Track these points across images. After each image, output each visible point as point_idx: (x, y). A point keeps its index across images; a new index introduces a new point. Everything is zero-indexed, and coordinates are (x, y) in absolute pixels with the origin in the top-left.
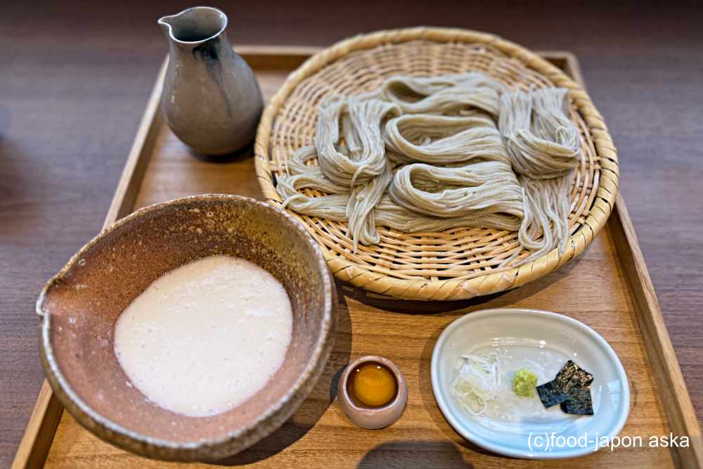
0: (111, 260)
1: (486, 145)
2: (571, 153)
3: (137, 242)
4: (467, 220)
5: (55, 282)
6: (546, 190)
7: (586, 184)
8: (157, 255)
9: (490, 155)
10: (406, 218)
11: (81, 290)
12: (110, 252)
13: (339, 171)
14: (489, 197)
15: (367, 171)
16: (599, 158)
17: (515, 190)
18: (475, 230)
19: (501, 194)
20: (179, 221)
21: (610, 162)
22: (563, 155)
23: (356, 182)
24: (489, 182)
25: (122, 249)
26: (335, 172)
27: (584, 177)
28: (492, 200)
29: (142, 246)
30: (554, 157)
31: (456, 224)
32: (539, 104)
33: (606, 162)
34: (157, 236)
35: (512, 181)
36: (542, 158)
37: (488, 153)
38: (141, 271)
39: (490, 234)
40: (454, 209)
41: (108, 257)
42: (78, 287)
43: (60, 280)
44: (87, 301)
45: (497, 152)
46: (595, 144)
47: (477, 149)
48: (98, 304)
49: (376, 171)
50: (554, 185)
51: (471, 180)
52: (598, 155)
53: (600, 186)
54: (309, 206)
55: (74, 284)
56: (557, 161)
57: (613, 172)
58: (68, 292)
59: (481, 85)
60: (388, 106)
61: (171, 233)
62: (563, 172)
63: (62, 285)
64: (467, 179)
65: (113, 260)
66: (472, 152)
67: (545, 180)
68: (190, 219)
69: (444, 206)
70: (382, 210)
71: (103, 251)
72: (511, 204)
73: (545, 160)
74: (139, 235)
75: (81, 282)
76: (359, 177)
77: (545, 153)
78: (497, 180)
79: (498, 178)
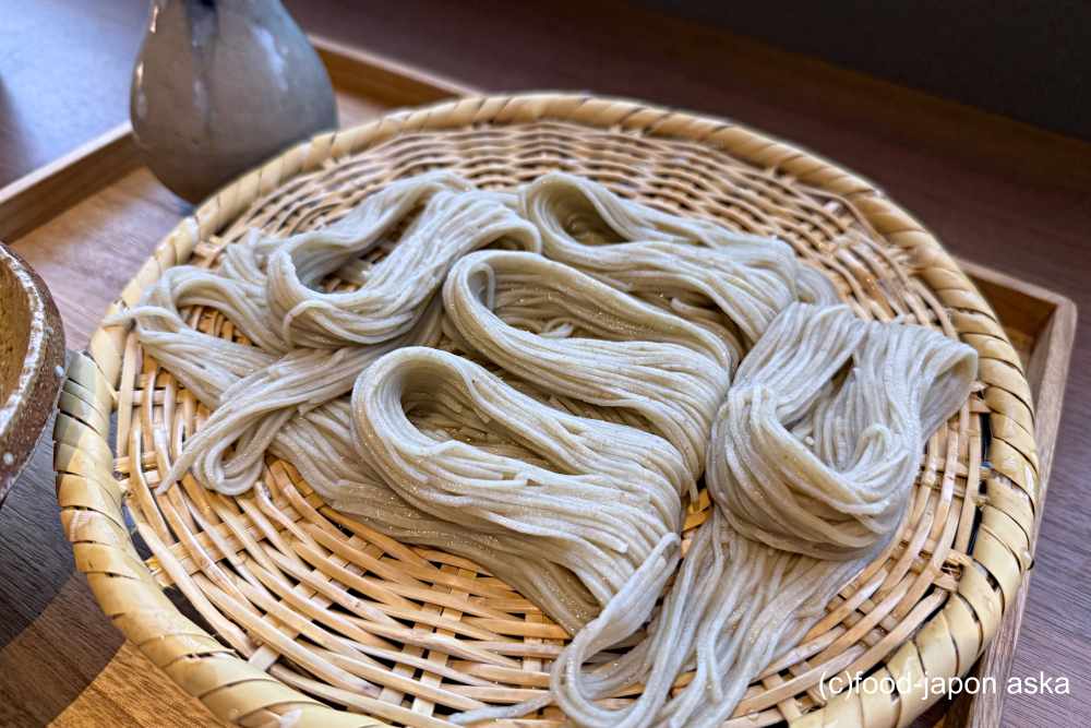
1: (667, 391)
2: (848, 501)
4: (485, 548)
6: (746, 572)
7: (879, 613)
9: (658, 417)
10: (345, 468)
14: (560, 514)
15: (321, 319)
16: (966, 560)
17: (641, 531)
18: (496, 584)
19: (594, 519)
21: (988, 586)
22: (825, 497)
24: (600, 477)
27: (888, 593)
28: (563, 525)
30: (797, 492)
31: (452, 545)
32: (872, 355)
33: (977, 582)
35: (653, 502)
36: (761, 478)
37: (658, 411)
39: (522, 616)
40: (443, 498)
45: (680, 417)
46: (979, 517)
47: (642, 393)
50: (779, 571)
51: (564, 453)
52: (970, 552)
53: (914, 640)
54: (167, 343)
56: (802, 506)
57: (976, 617)
59: (764, 265)
60: (513, 222)
62: (818, 546)
64: (555, 446)
66: (623, 393)
67: (763, 545)
69: (423, 478)
70: (313, 424)
72: (595, 556)
73: (768, 486)
77: (773, 465)
78: (620, 481)
79: (625, 477)
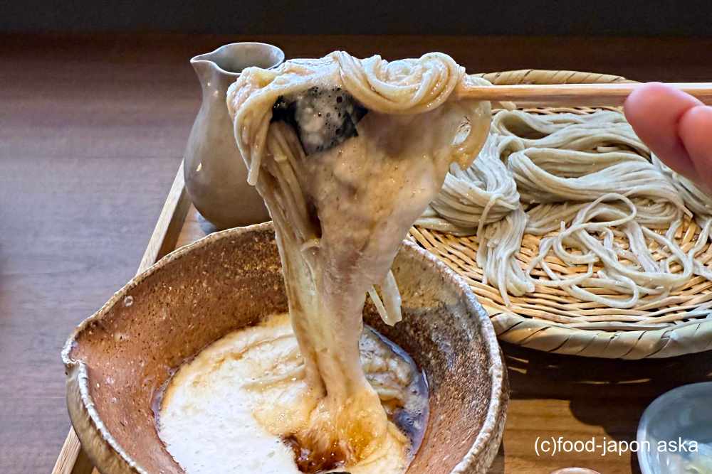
0: (165, 304)
3: (200, 282)
5: (88, 327)
8: (223, 304)
11: (122, 342)
12: (165, 292)
13: (462, 203)
15: (502, 203)
20: (258, 257)
23: (487, 219)
25: (180, 289)
26: (458, 206)
29: (207, 288)
34: (228, 275)
38: (201, 326)
41: (161, 299)
42: (118, 336)
43: (96, 323)
44: (129, 359)
48: (143, 365)
49: (512, 204)
55: (114, 332)
58: (103, 343)
60: (505, 140)
61: (245, 272)
63: (97, 331)
65: (168, 304)
68: (272, 255)
71: (156, 289)
74: (204, 273)
75: (123, 329)
76: (491, 212)
